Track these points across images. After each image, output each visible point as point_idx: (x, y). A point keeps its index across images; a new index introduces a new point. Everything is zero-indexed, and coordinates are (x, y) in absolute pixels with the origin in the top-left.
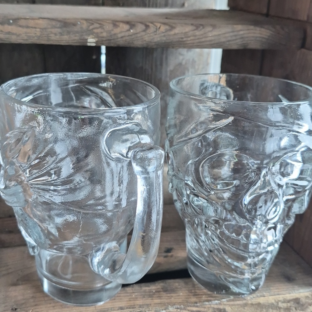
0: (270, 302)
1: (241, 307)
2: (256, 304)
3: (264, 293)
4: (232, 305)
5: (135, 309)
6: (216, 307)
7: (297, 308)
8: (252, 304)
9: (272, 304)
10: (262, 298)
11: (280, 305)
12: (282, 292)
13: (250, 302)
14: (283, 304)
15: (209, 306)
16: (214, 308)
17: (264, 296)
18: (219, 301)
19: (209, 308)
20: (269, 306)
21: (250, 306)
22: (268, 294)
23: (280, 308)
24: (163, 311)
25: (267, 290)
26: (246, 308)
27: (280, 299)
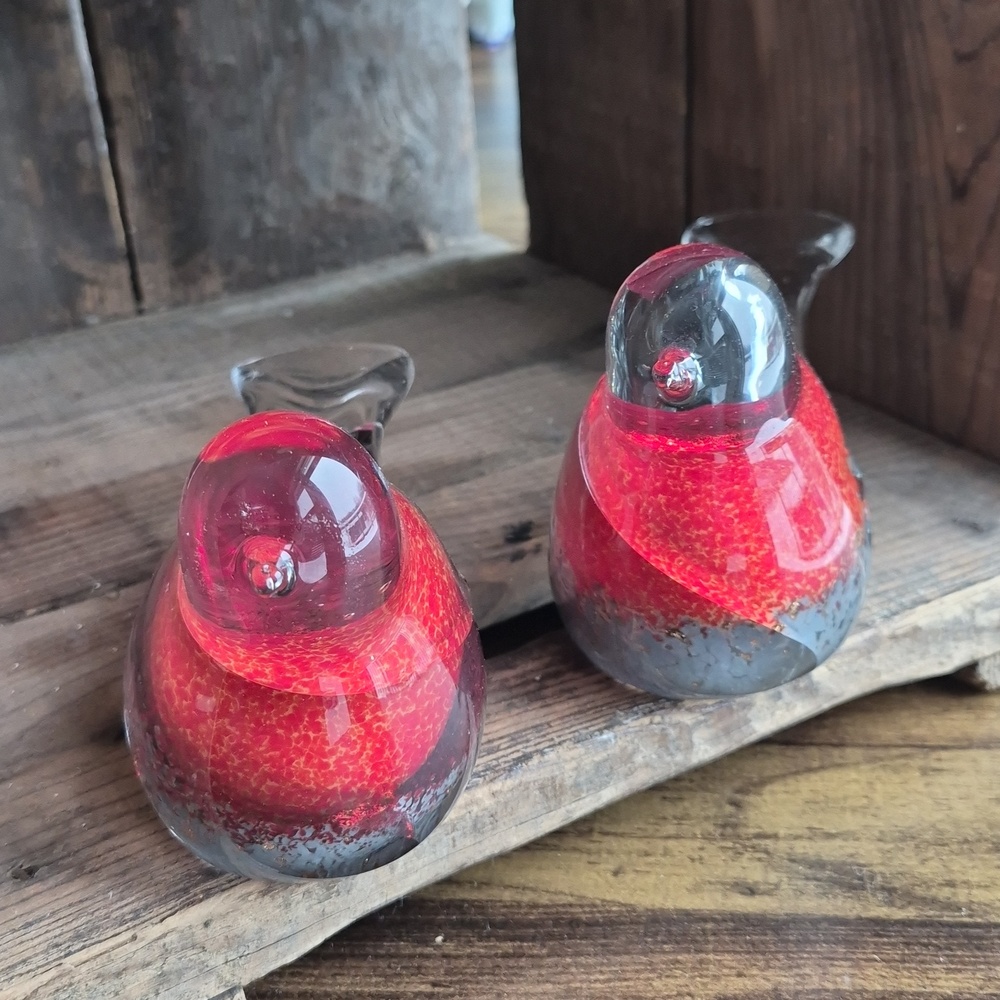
0: (948, 616)
1: (861, 655)
2: (905, 635)
3: (922, 592)
5: (500, 754)
8: (894, 637)
9: (957, 621)
10: (921, 608)
11: (982, 619)
12: (976, 574)
13: (885, 631)
14: (989, 614)
17: (928, 602)
20: (946, 630)
21: (889, 643)
22: (934, 589)
23: (979, 630)
24: (605, 737)
25: (925, 579)
26: (876, 656)
27: (978, 599)
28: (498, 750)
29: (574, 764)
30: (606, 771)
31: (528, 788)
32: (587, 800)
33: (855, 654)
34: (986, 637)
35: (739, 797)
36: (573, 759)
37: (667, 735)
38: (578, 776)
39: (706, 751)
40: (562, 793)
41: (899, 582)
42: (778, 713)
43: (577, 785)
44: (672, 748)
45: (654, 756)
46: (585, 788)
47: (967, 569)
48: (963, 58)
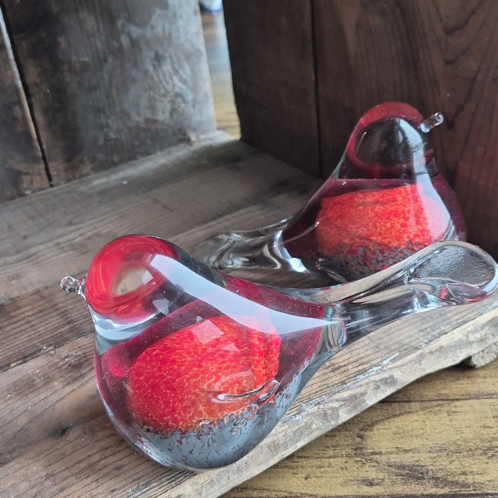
0: (456, 339)
1: (416, 363)
2: (436, 351)
3: (443, 328)
4: (402, 365)
6: (377, 378)
7: (495, 334)
8: (431, 353)
9: (461, 340)
10: (443, 337)
11: (472, 338)
12: (468, 316)
13: (427, 350)
14: (475, 335)
15: (367, 380)
16: (375, 381)
17: (446, 333)
18: (380, 367)
19: (367, 384)
20: (455, 346)
21: (429, 355)
22: (449, 326)
23: (471, 343)
24: (297, 418)
25: (444, 321)
26: (423, 362)
27: (469, 329)
29: (283, 433)
30: (299, 434)
31: (262, 448)
32: (291, 448)
33: (413, 363)
34: (474, 345)
35: (362, 433)
36: (283, 431)
37: (326, 413)
38: (286, 438)
39: (345, 417)
40: (278, 448)
41: (432, 323)
42: (378, 395)
43: (285, 443)
44: (329, 418)
45: (321, 424)
46: (289, 444)
47: (464, 313)
48: (448, 62)
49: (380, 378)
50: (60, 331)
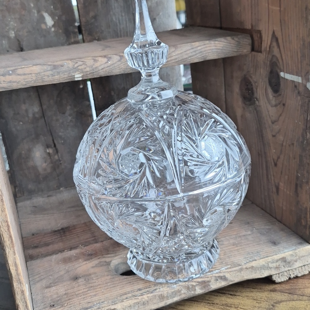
0: (261, 264)
1: (238, 272)
2: (250, 268)
3: (256, 258)
4: (231, 272)
5: (151, 288)
6: (217, 275)
7: (285, 266)
8: (246, 268)
9: (264, 265)
10: (254, 262)
11: (270, 265)
12: (270, 255)
13: (244, 267)
14: (273, 264)
15: (211, 275)
16: (215, 276)
17: (256, 260)
18: (219, 270)
19: (211, 277)
20: (261, 267)
21: (245, 269)
22: (258, 258)
23: (271, 268)
24: (174, 286)
25: (258, 255)
26: (242, 272)
27: (269, 260)
28: (151, 287)
29: (167, 292)
30: (174, 294)
31: (156, 296)
32: (170, 300)
33: (237, 271)
34: (273, 270)
36: (166, 290)
37: (189, 287)
38: (168, 294)
39: (199, 291)
40: (164, 298)
41: (251, 255)
42: (217, 284)
43: (167, 296)
44: (191, 290)
45: (186, 291)
46: (169, 297)
47: (269, 253)
48: (274, 136)
49: (218, 276)
50: (89, 240)
